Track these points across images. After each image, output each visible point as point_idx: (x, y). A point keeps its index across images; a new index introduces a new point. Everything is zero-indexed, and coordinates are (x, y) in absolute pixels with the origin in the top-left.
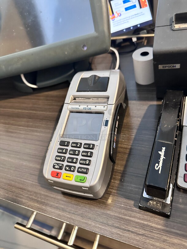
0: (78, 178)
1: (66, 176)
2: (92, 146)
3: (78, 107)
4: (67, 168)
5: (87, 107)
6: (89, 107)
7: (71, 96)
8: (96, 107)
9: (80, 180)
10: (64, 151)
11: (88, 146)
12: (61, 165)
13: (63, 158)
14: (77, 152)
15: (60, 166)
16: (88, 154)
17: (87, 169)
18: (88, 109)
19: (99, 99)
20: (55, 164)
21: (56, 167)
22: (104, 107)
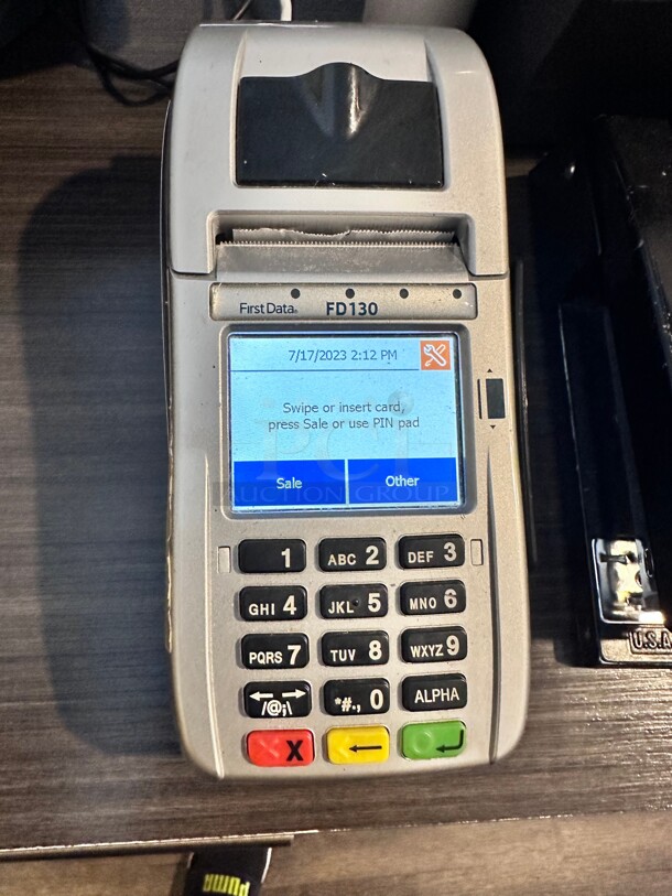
0: (422, 743)
1: (355, 749)
2: (452, 551)
3: (283, 297)
4: (347, 704)
5: (347, 301)
6: (362, 296)
7: (210, 217)
8: (404, 294)
9: (442, 749)
10: (290, 606)
11: (430, 555)
12: (298, 694)
13: (297, 649)
14: (373, 598)
15: (292, 700)
16: (447, 599)
17: (456, 681)
18: (358, 309)
19: (393, 234)
20: (257, 696)
21: (273, 707)
22: (457, 294)
